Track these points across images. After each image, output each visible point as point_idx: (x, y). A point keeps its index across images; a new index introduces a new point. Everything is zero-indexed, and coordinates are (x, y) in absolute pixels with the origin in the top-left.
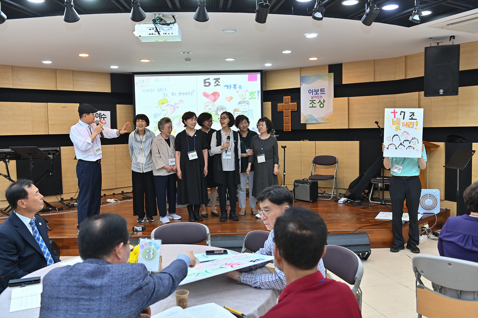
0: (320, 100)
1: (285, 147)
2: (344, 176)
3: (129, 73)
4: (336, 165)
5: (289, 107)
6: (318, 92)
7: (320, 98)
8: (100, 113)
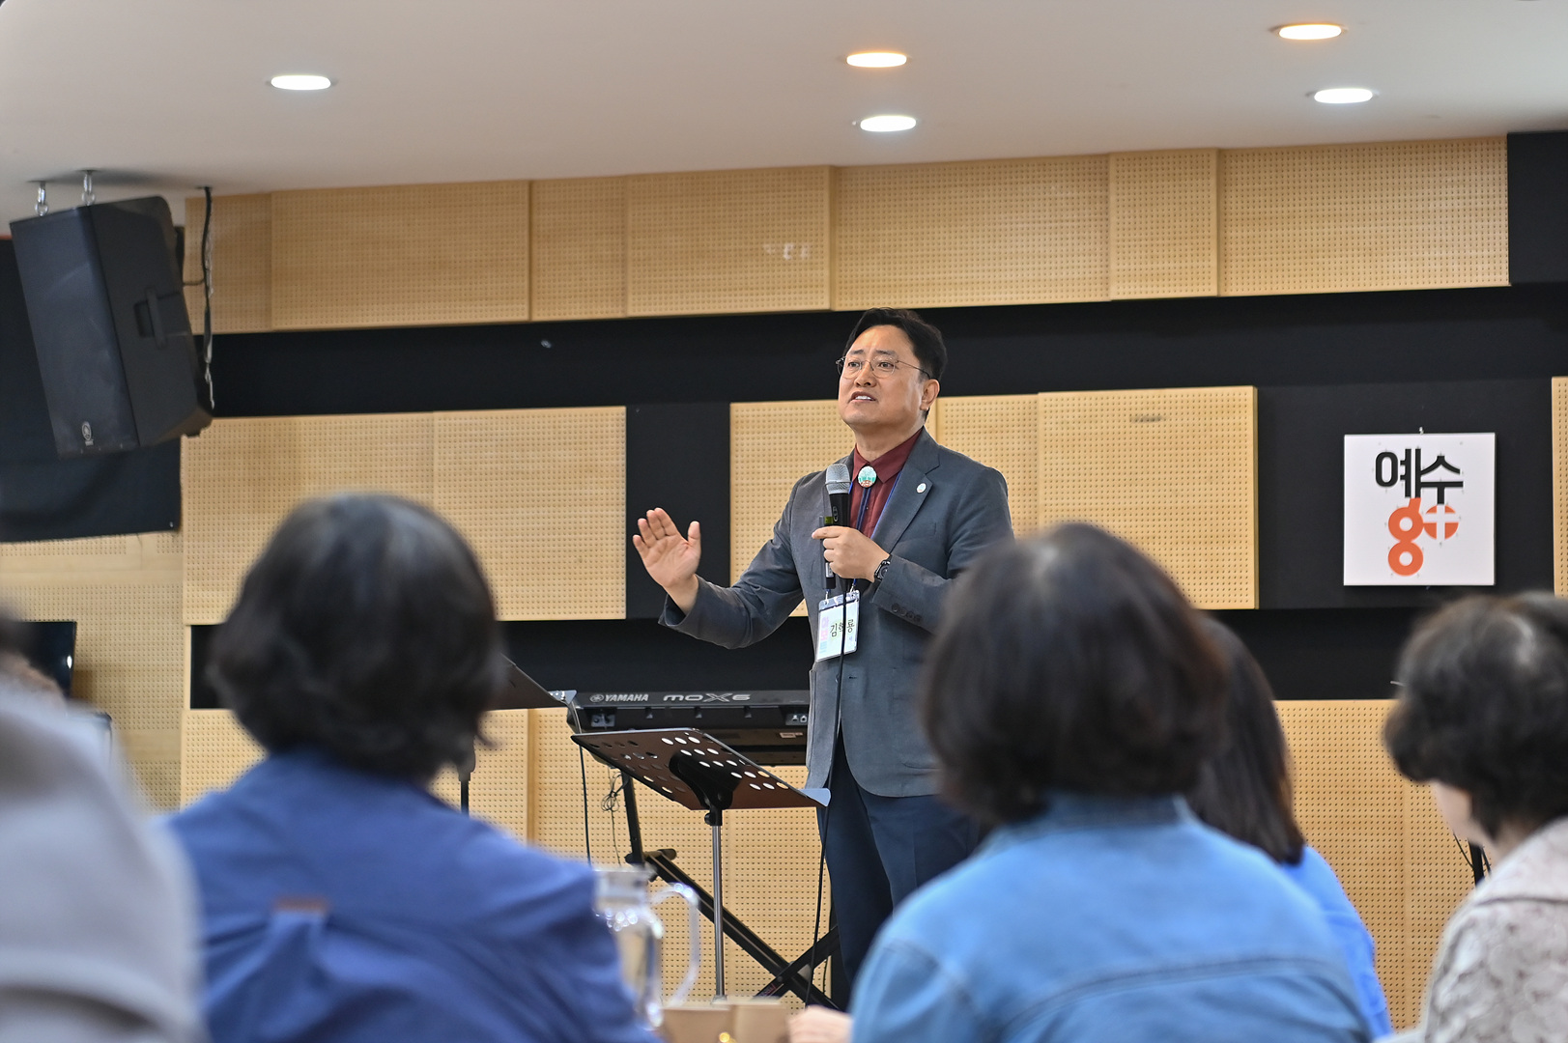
8: (1408, 452)
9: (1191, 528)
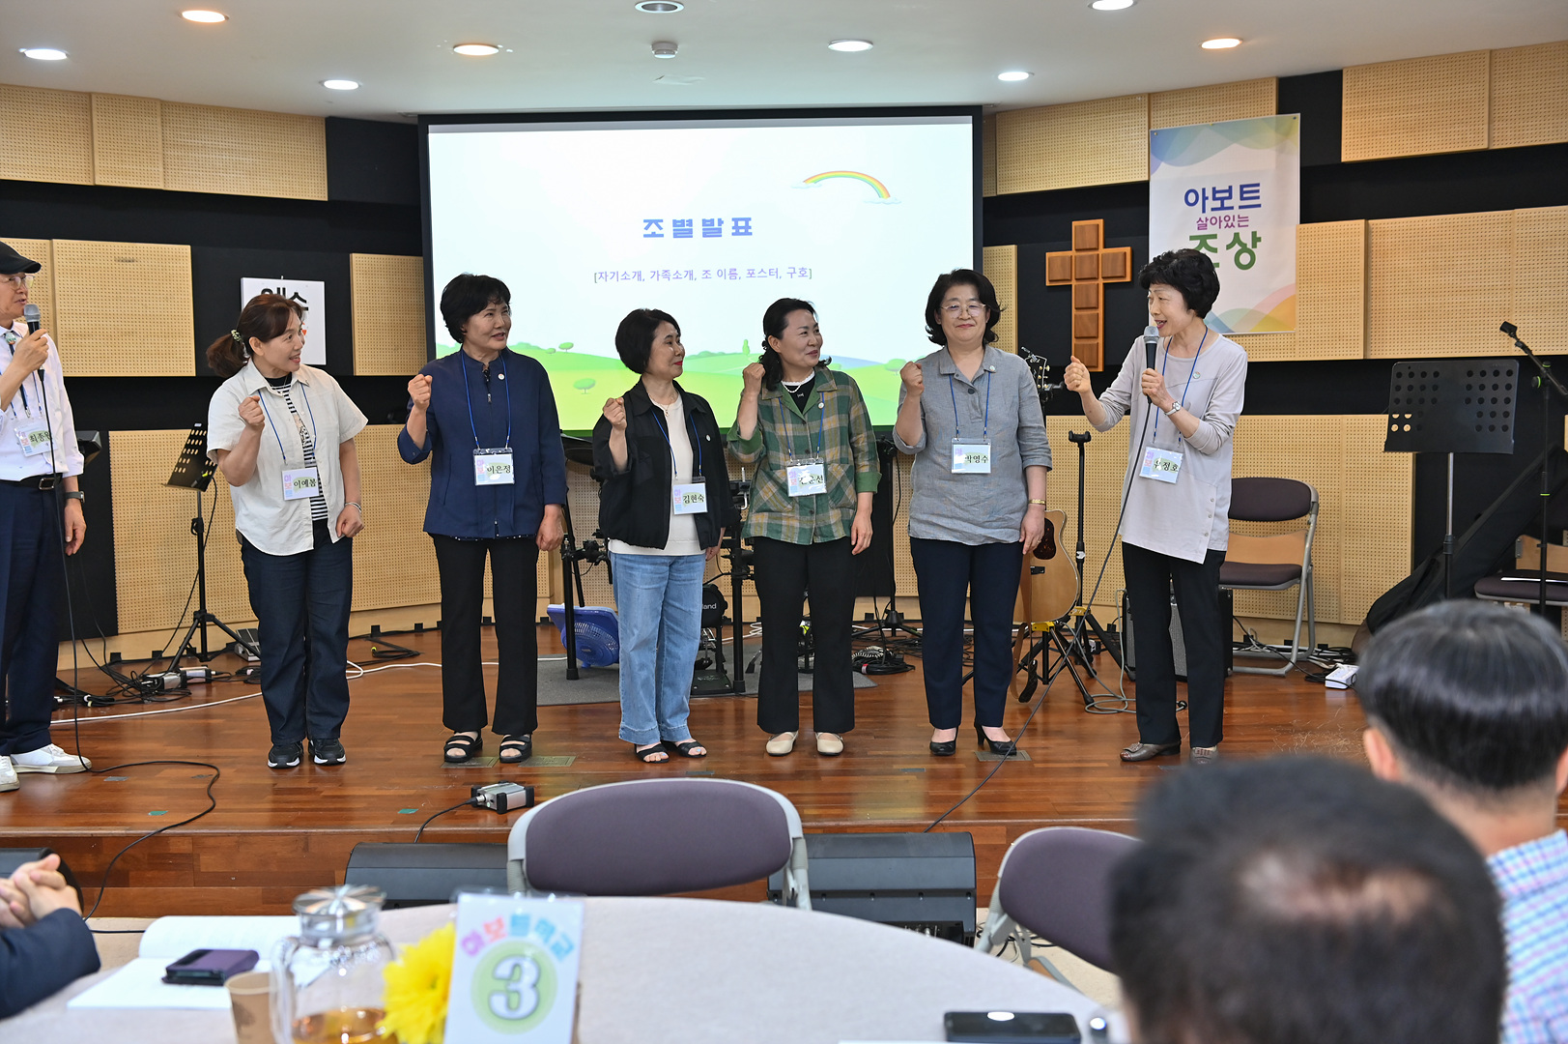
0: (1237, 235)
1: (1087, 438)
2: (1343, 567)
3: (406, 115)
4: (1311, 518)
5: (1095, 265)
6: (1230, 197)
7: (1236, 224)
8: (279, 289)
9: (156, 328)
